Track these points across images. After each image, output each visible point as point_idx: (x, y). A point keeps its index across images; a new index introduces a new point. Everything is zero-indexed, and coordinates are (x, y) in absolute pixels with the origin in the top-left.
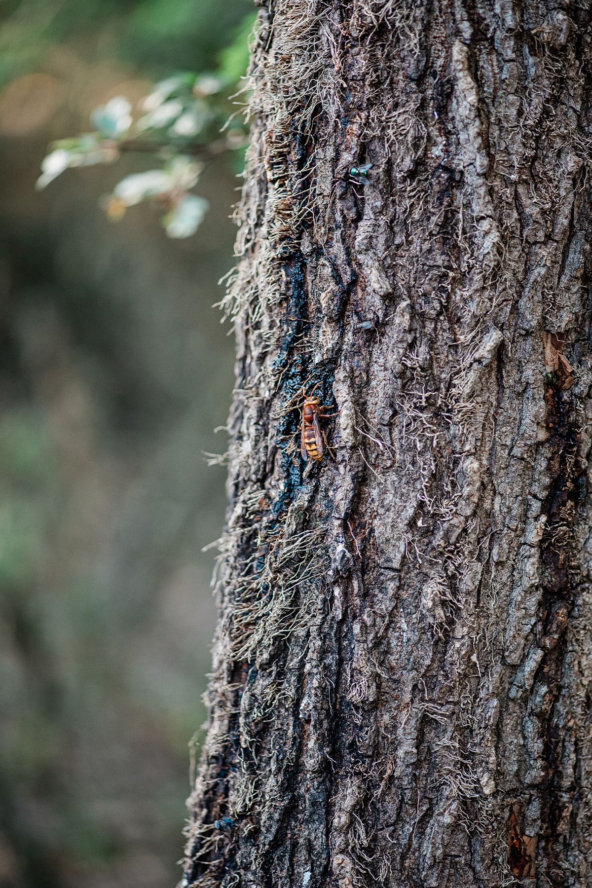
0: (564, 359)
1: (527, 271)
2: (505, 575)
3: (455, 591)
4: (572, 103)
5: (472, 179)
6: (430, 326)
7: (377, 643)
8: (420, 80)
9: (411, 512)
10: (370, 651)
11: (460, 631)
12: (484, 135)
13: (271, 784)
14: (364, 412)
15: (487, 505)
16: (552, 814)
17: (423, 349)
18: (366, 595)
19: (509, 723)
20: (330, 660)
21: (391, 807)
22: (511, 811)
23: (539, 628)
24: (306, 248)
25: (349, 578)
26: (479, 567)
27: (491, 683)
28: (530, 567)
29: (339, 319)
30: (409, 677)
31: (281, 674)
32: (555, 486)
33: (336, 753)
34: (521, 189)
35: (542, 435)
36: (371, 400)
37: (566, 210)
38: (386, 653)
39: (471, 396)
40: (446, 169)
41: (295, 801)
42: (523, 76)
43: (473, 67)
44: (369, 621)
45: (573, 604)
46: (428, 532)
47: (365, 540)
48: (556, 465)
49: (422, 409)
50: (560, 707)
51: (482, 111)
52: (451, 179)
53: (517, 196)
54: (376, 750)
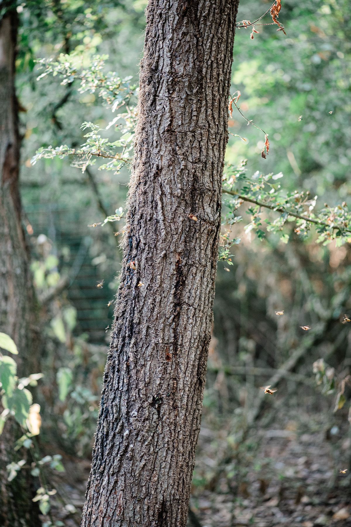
0: (180, 258)
1: (172, 240)
2: (166, 300)
3: (155, 302)
4: (182, 207)
5: (161, 222)
6: (152, 250)
7: (140, 311)
8: (152, 202)
9: (147, 286)
10: (138, 313)
11: (156, 310)
12: (162, 212)
13: (120, 340)
14: (140, 267)
15: (163, 285)
16: (176, 349)
17: (150, 254)
18: (138, 302)
19: (166, 330)
20: (132, 315)
21: (141, 344)
22: (167, 348)
23: (173, 311)
24: (132, 235)
25: (135, 299)
26: (160, 297)
27: (162, 321)
28: (171, 298)
29: (137, 248)
30: (145, 318)
31: (124, 319)
32: (178, 283)
33: (132, 333)
34: (171, 224)
35: (175, 273)
36: (141, 264)
37: (181, 228)
38: (142, 314)
39: (159, 263)
40: (156, 219)
41: (124, 343)
42: (172, 202)
43: (161, 200)
44: (138, 307)
45: (182, 307)
46: (150, 290)
47: (139, 291)
48: (178, 279)
49: (150, 266)
50: (178, 328)
51: (162, 208)
52: (157, 221)
53: (170, 225)
54: (139, 332)
